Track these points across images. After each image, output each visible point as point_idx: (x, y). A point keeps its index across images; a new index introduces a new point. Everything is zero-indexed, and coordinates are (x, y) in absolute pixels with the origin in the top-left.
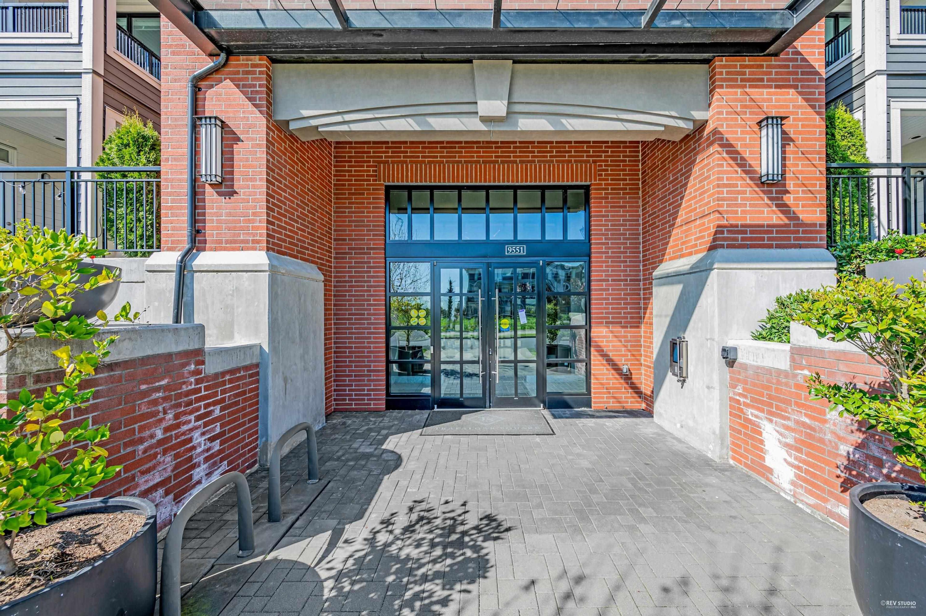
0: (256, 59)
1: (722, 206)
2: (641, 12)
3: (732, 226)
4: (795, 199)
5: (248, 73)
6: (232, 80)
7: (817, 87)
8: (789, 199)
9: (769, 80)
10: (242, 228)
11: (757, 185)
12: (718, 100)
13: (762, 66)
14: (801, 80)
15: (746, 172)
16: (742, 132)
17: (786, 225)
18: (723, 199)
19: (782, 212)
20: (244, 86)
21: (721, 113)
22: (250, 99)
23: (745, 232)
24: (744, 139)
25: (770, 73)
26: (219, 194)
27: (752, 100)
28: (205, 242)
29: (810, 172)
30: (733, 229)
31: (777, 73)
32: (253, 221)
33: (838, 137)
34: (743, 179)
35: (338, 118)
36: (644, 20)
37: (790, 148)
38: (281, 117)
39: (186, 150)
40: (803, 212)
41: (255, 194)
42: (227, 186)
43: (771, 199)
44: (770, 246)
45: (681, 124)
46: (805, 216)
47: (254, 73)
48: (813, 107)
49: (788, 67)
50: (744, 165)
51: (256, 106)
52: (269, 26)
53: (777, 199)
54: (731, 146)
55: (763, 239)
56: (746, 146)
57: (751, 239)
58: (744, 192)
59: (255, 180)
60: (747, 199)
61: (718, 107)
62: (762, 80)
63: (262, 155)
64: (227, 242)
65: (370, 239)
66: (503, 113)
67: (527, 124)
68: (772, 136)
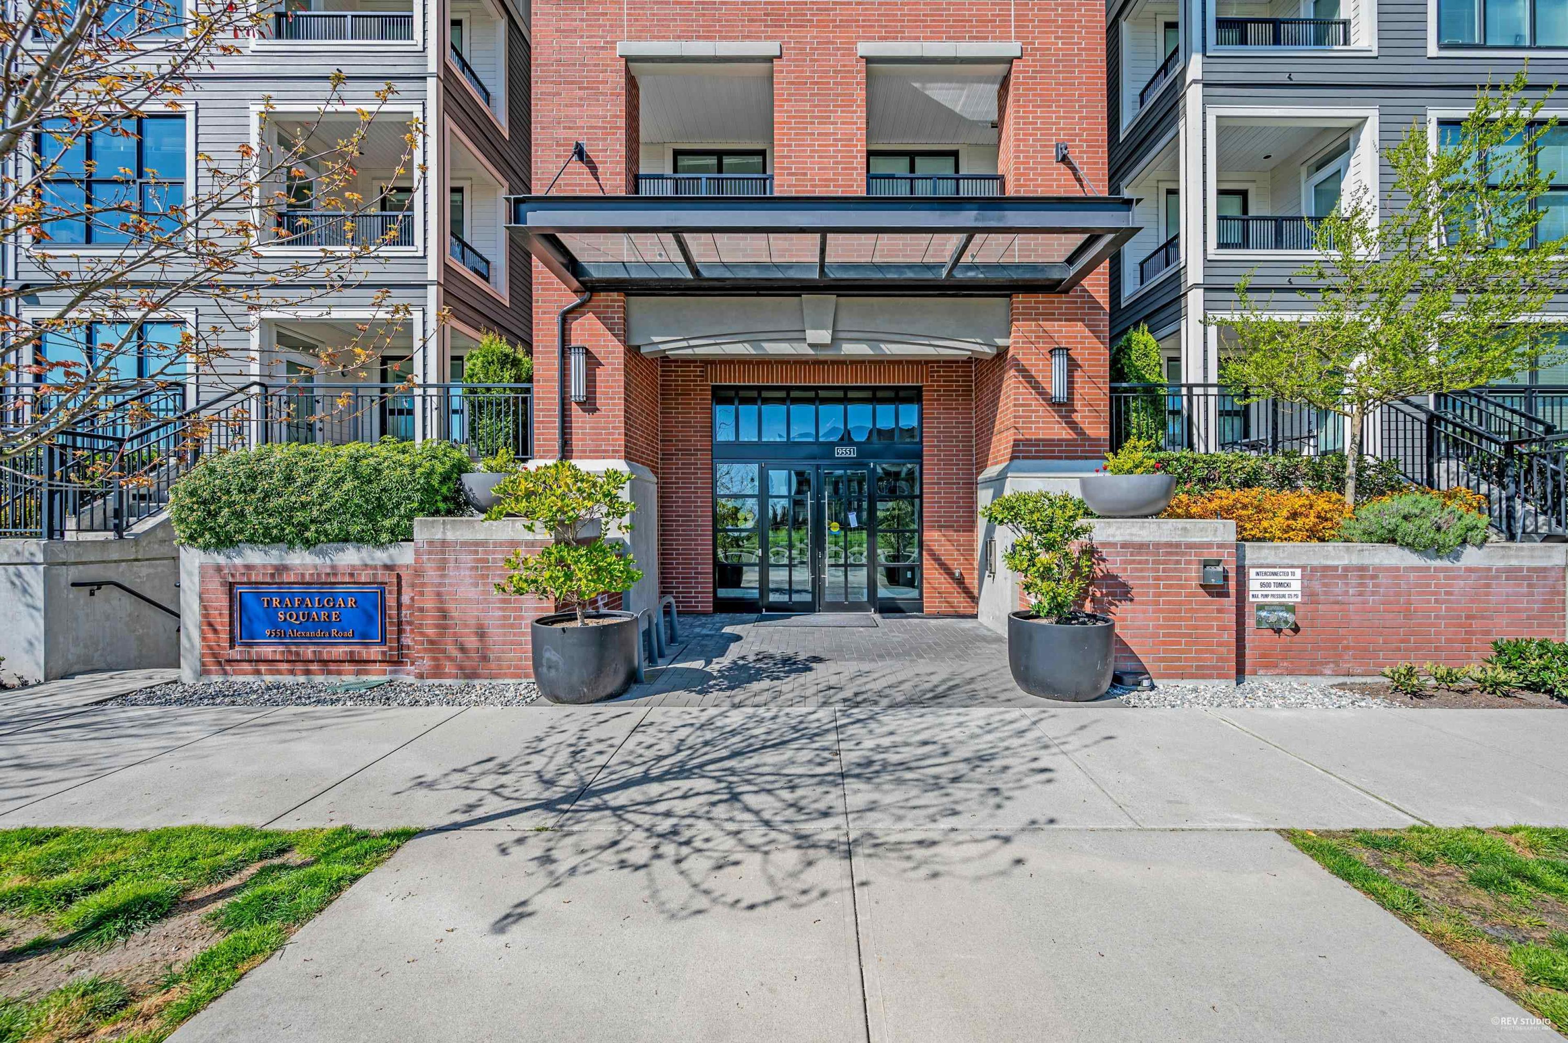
0: (615, 295)
1: (1018, 423)
2: (942, 266)
3: (1027, 440)
4: (1082, 417)
5: (608, 307)
6: (594, 313)
7: (1102, 320)
8: (1077, 417)
9: (1059, 314)
10: (604, 440)
11: (1049, 405)
12: (1016, 332)
13: (1053, 302)
14: (1087, 314)
15: (1040, 394)
16: (1036, 360)
17: (1074, 440)
18: (1020, 417)
19: (1071, 428)
20: (604, 318)
21: (1018, 343)
22: (610, 330)
23: (1038, 446)
24: (1038, 365)
25: (1061, 308)
26: (584, 410)
27: (1045, 332)
28: (572, 451)
29: (1096, 394)
30: (1028, 442)
31: (1066, 308)
32: (613, 434)
33: (1133, 357)
34: (1037, 400)
35: (685, 344)
36: (944, 273)
37: (1078, 373)
38: (635, 342)
39: (556, 375)
40: (1089, 428)
41: (614, 410)
42: (590, 404)
43: (1060, 417)
44: (1060, 458)
45: (986, 349)
46: (1091, 432)
47: (614, 307)
48: (1098, 338)
49: (1076, 302)
50: (1038, 388)
51: (614, 335)
52: (633, 276)
53: (1067, 417)
54: (1027, 371)
55: (1054, 451)
56: (1039, 371)
57: (1043, 451)
58: (1038, 411)
59: (614, 399)
60: (1040, 417)
61: (1015, 337)
62: (1054, 314)
63: (620, 377)
64: (590, 451)
65: (697, 440)
66: (828, 340)
67: (850, 349)
68: (1059, 364)
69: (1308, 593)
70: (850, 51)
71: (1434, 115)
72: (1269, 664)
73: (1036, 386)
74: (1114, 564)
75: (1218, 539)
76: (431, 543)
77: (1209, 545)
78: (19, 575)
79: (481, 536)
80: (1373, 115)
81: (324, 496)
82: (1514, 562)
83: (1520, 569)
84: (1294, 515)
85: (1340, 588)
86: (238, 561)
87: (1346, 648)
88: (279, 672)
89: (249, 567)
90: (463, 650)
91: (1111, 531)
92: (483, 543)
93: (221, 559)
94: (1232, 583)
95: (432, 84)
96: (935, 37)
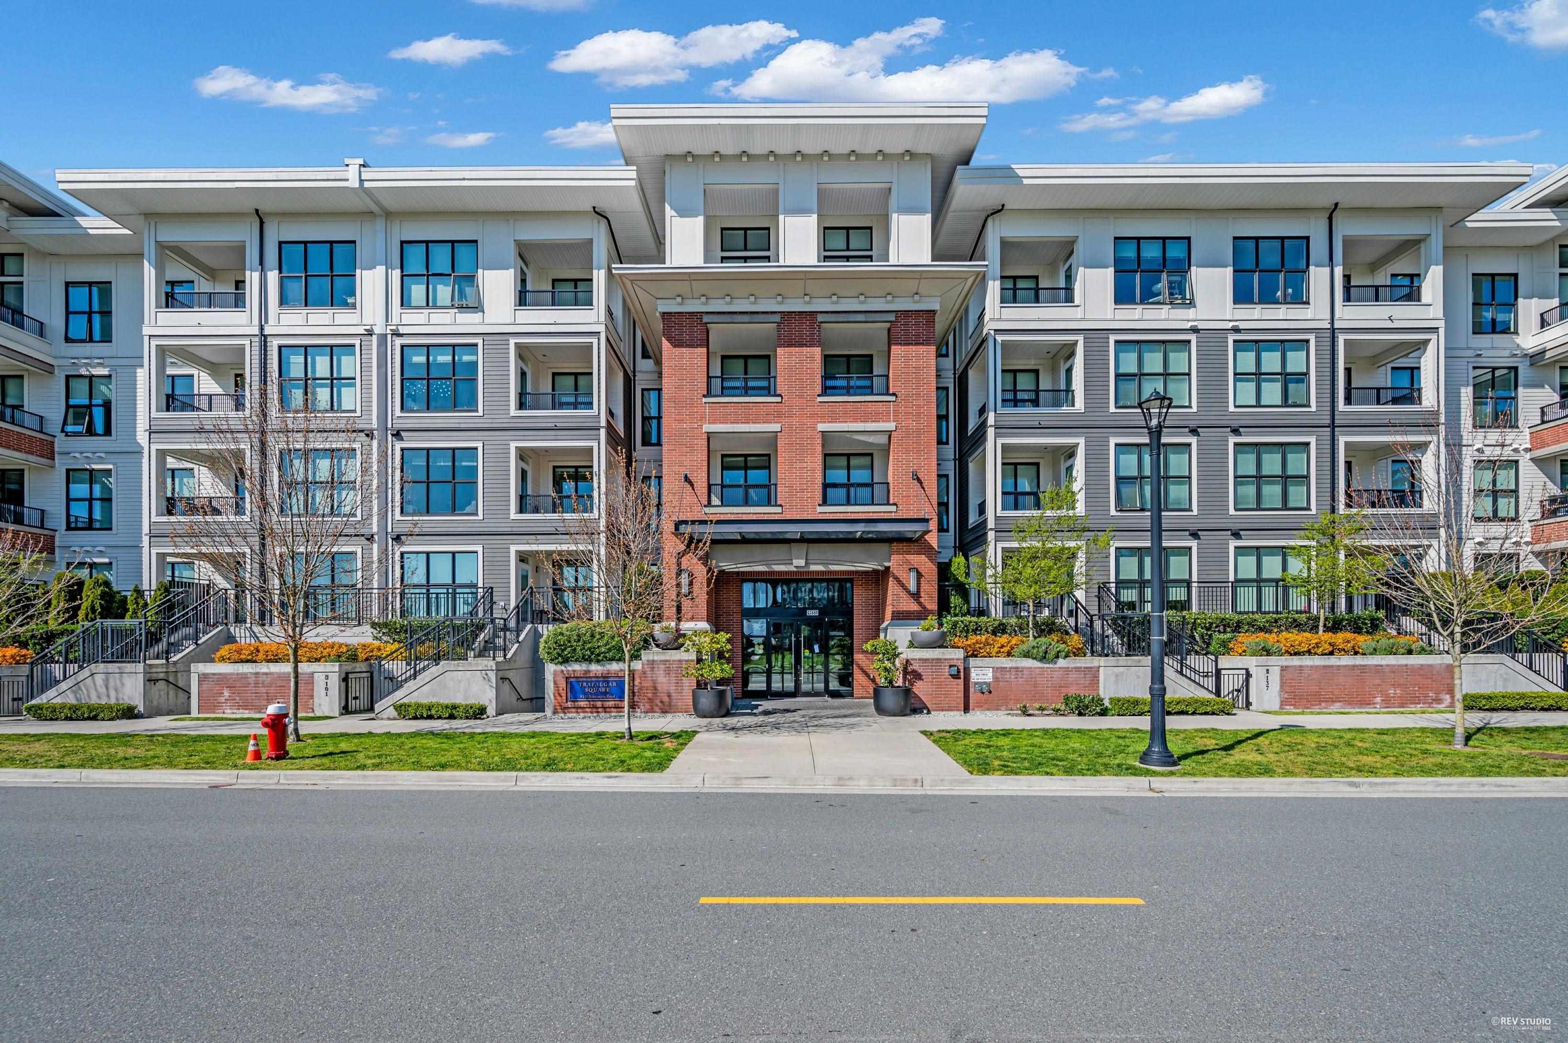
1: (895, 602)
4: (924, 600)
5: (699, 550)
6: (692, 553)
7: (933, 554)
8: (922, 600)
9: (914, 552)
10: (696, 612)
11: (909, 595)
12: (893, 559)
13: (909, 546)
14: (926, 552)
15: (905, 589)
16: (903, 573)
17: (921, 611)
18: (896, 600)
19: (918, 605)
20: (698, 556)
21: (894, 564)
22: (699, 560)
23: (904, 614)
24: (904, 576)
27: (906, 559)
28: (681, 618)
29: (931, 588)
30: (899, 612)
31: (917, 549)
32: (702, 611)
34: (904, 592)
35: (735, 566)
36: (858, 535)
37: (923, 579)
38: (712, 566)
40: (927, 605)
41: (702, 598)
42: (691, 596)
43: (913, 600)
44: (914, 619)
45: (880, 568)
46: (928, 607)
47: (701, 550)
48: (933, 562)
49: (922, 546)
51: (702, 563)
53: (917, 599)
54: (899, 578)
55: (911, 616)
56: (904, 579)
57: (906, 616)
58: (904, 597)
59: (702, 593)
60: (905, 600)
61: (893, 562)
62: (911, 552)
63: (704, 583)
64: (690, 618)
65: (734, 608)
66: (803, 565)
67: (813, 568)
68: (913, 575)
69: (995, 678)
70: (815, 429)
71: (1113, 441)
72: (980, 706)
73: (903, 585)
74: (916, 666)
75: (956, 657)
76: (648, 661)
77: (953, 659)
78: (487, 674)
79: (668, 658)
80: (1081, 441)
81: (607, 644)
82: (1079, 665)
83: (1081, 668)
84: (1003, 646)
85: (1008, 676)
86: (569, 668)
87: (1011, 699)
88: (586, 712)
89: (574, 671)
90: (662, 702)
91: (915, 654)
92: (669, 661)
93: (563, 668)
94: (962, 674)
95: (603, 432)
96: (855, 420)
